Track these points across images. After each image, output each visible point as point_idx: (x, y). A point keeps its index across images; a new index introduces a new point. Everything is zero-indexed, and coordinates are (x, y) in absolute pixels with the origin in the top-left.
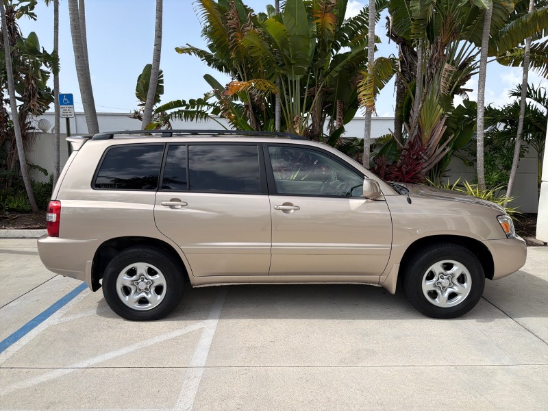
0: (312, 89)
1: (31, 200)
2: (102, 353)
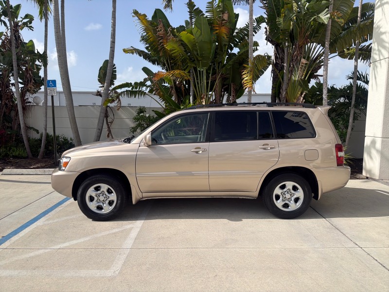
0: (214, 76)
1: (28, 150)
2: (69, 241)
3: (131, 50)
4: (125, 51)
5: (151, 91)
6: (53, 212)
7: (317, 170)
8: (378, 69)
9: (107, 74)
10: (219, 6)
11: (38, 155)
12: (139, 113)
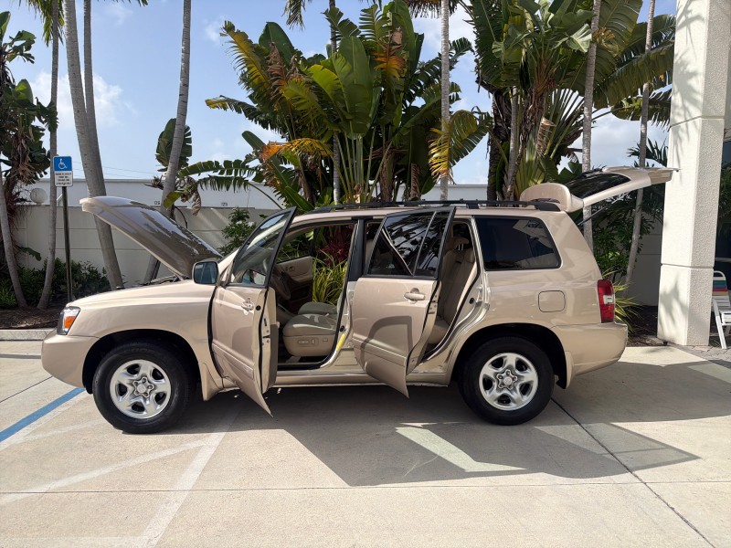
0: (378, 150)
1: (18, 292)
2: (69, 476)
3: (221, 101)
4: (210, 103)
5: (259, 178)
6: (48, 417)
7: (563, 330)
8: (683, 144)
9: (174, 146)
10: (385, 18)
11: (38, 302)
12: (234, 220)
